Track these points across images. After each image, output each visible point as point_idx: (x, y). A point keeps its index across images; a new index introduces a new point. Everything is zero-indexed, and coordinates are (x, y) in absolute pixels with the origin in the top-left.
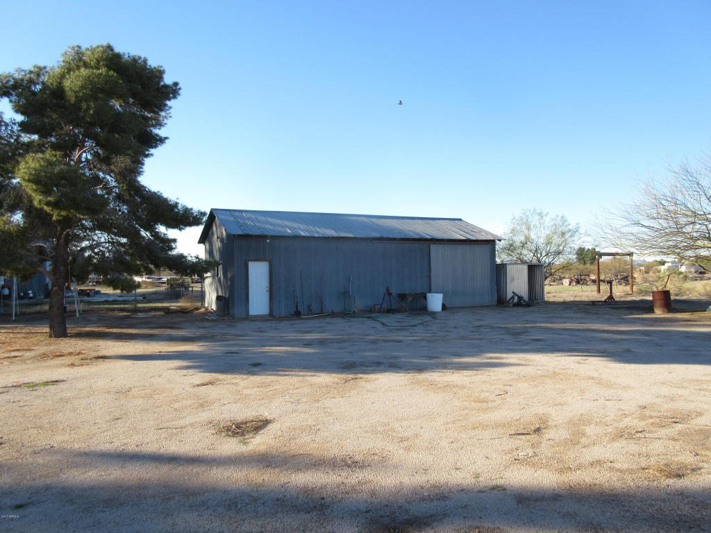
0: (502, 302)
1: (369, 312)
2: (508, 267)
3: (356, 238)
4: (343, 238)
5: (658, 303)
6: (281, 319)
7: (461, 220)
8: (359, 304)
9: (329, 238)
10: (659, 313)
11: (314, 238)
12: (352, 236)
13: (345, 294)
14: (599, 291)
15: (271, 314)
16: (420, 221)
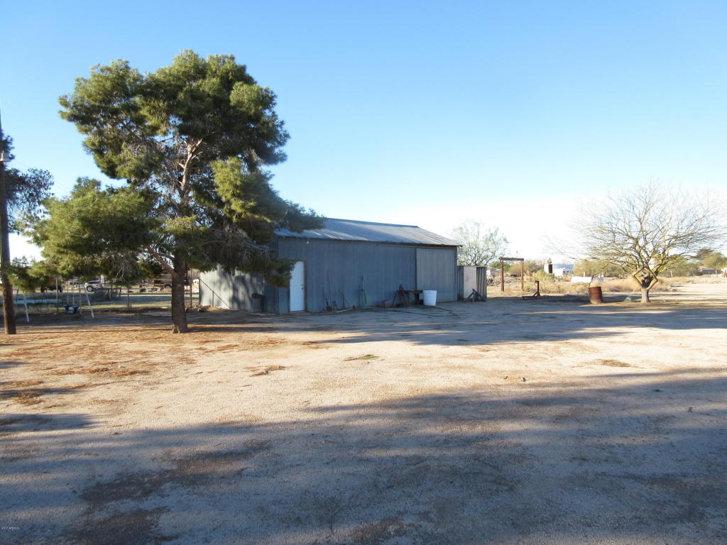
0: (460, 299)
1: (380, 307)
2: (465, 268)
3: (369, 242)
4: (360, 241)
5: (594, 296)
6: (313, 314)
7: (417, 227)
8: (370, 300)
9: (348, 241)
10: (595, 303)
11: (340, 240)
12: (366, 239)
13: (360, 292)
14: (503, 289)
15: (306, 310)
16: (393, 228)
